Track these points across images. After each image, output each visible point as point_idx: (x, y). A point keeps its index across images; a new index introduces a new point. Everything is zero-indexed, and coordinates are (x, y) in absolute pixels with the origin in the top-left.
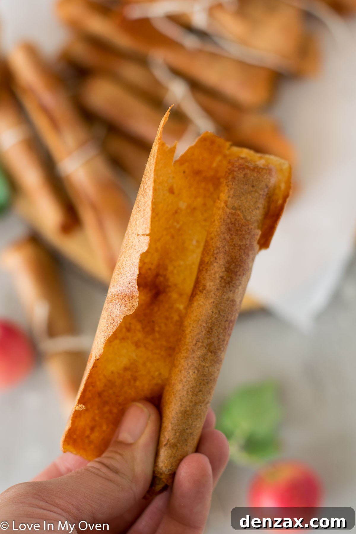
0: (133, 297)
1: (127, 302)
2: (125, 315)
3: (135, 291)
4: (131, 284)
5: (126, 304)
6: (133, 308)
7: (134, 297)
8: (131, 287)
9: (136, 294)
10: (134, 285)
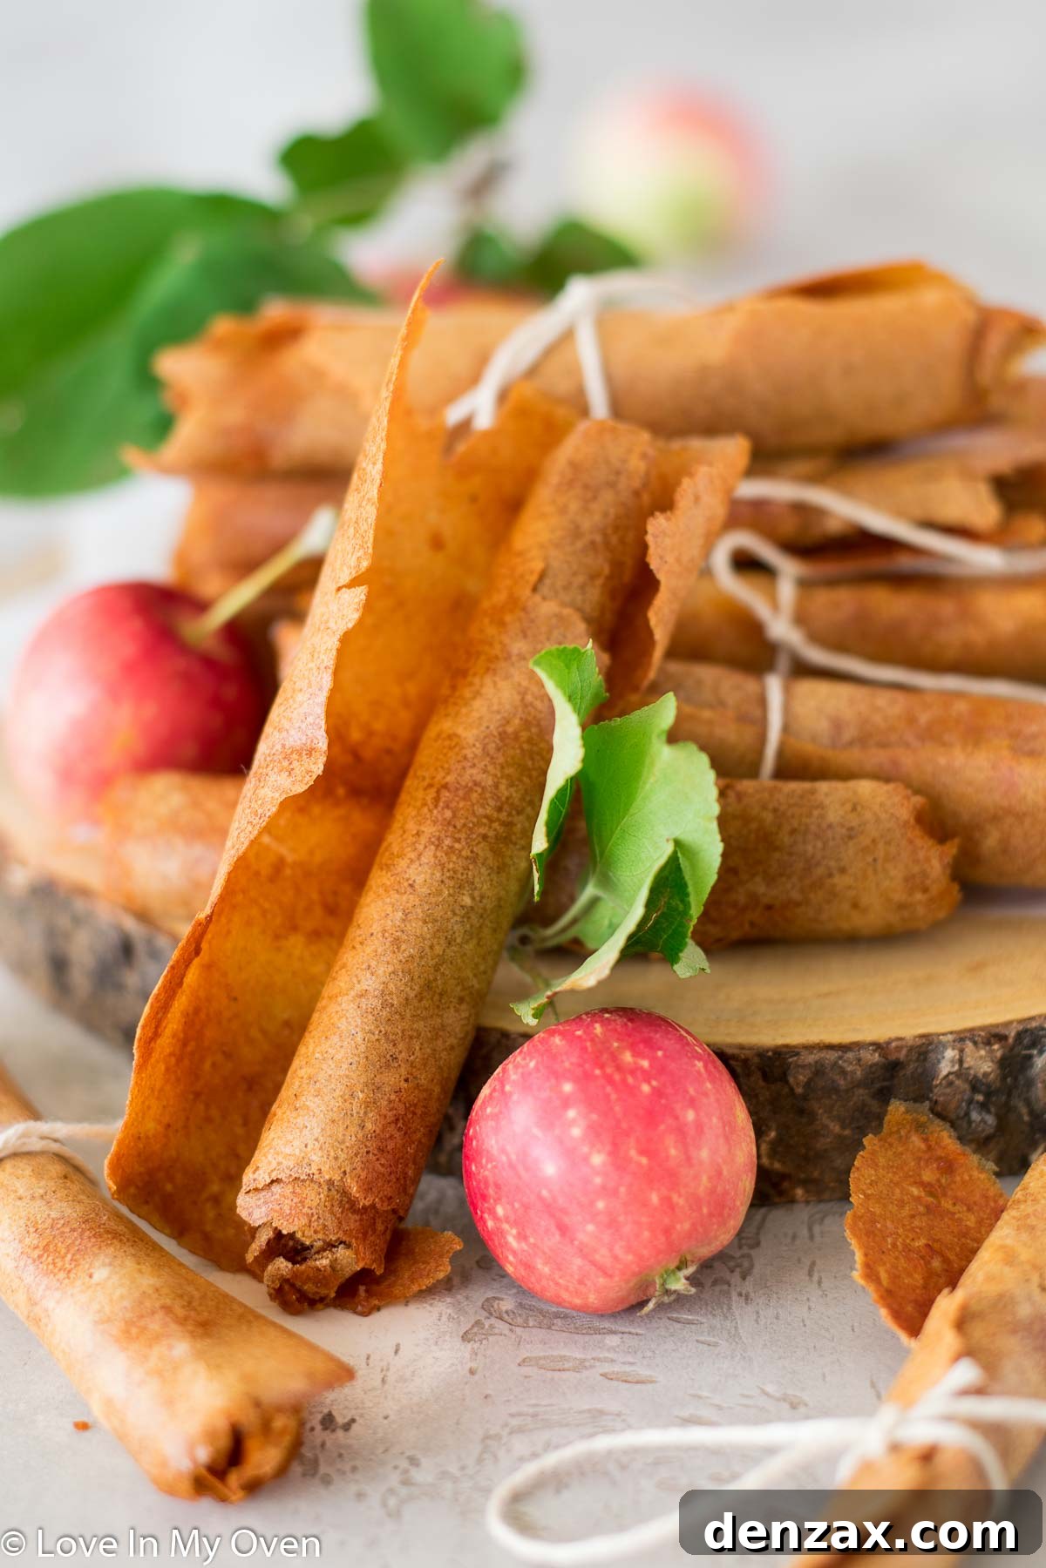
0: (311, 752)
1: (296, 764)
2: (285, 796)
3: (319, 737)
4: (310, 719)
5: (293, 769)
6: (308, 778)
7: (313, 752)
8: (310, 727)
9: (320, 744)
10: (318, 721)
